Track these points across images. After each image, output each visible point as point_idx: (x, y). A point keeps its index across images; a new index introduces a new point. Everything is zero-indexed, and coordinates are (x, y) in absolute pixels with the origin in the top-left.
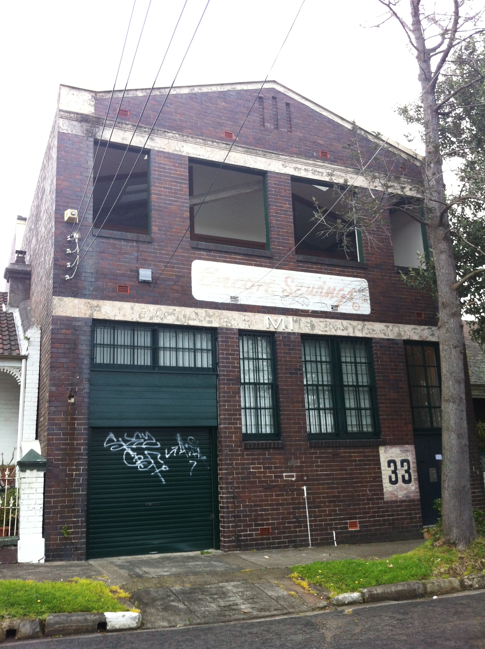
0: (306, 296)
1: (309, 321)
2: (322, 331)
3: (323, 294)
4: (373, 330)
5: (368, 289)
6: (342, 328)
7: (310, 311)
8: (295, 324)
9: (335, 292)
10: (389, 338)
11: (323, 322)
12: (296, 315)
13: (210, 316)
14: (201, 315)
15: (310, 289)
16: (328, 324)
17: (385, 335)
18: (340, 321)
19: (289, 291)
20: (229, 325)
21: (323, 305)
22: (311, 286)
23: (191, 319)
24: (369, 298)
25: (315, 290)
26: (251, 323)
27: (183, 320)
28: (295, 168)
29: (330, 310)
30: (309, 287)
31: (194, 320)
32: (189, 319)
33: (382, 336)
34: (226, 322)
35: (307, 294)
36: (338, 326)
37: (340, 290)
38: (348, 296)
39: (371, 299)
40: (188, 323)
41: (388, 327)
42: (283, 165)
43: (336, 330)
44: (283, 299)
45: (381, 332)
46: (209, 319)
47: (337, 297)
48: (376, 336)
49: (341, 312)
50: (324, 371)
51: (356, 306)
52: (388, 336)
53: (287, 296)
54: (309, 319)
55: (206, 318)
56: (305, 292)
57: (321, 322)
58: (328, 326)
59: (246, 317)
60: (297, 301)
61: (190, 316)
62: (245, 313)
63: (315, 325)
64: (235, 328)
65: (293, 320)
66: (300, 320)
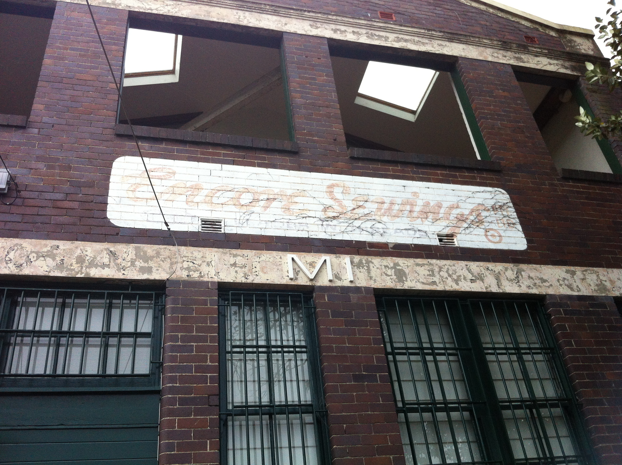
0: (377, 218)
1: (392, 265)
2: (423, 283)
3: (415, 214)
4: (543, 281)
5: (511, 205)
6: (470, 276)
7: (391, 246)
8: (357, 271)
9: (442, 211)
10: (580, 294)
11: (423, 265)
12: (358, 253)
13: (146, 259)
14: (125, 255)
15: (386, 206)
16: (437, 269)
17: (572, 289)
18: (463, 263)
19: (338, 208)
20: (195, 275)
21: (418, 234)
22: (387, 200)
23: (96, 266)
24: (518, 220)
25: (396, 207)
26: (250, 270)
27: (76, 267)
28: (335, 31)
29: (436, 242)
30: (383, 203)
31: (104, 266)
32: (92, 264)
33: (565, 291)
34: (188, 269)
35: (379, 213)
36: (460, 273)
37: (451, 208)
38: (472, 218)
39: (521, 223)
40: (87, 273)
41: (573, 273)
42: (311, 25)
43: (457, 281)
44: (325, 223)
45: (561, 282)
46: (143, 264)
47: (448, 219)
48: (551, 291)
49: (461, 246)
50: (445, 376)
51: (493, 236)
52: (579, 291)
53: (334, 218)
54: (389, 261)
55: (137, 263)
56: (374, 210)
57: (418, 265)
58: (436, 274)
59: (239, 258)
60: (359, 227)
61: (95, 258)
62: (234, 251)
63: (407, 271)
64: (210, 280)
65: (352, 262)
66: (368, 262)
